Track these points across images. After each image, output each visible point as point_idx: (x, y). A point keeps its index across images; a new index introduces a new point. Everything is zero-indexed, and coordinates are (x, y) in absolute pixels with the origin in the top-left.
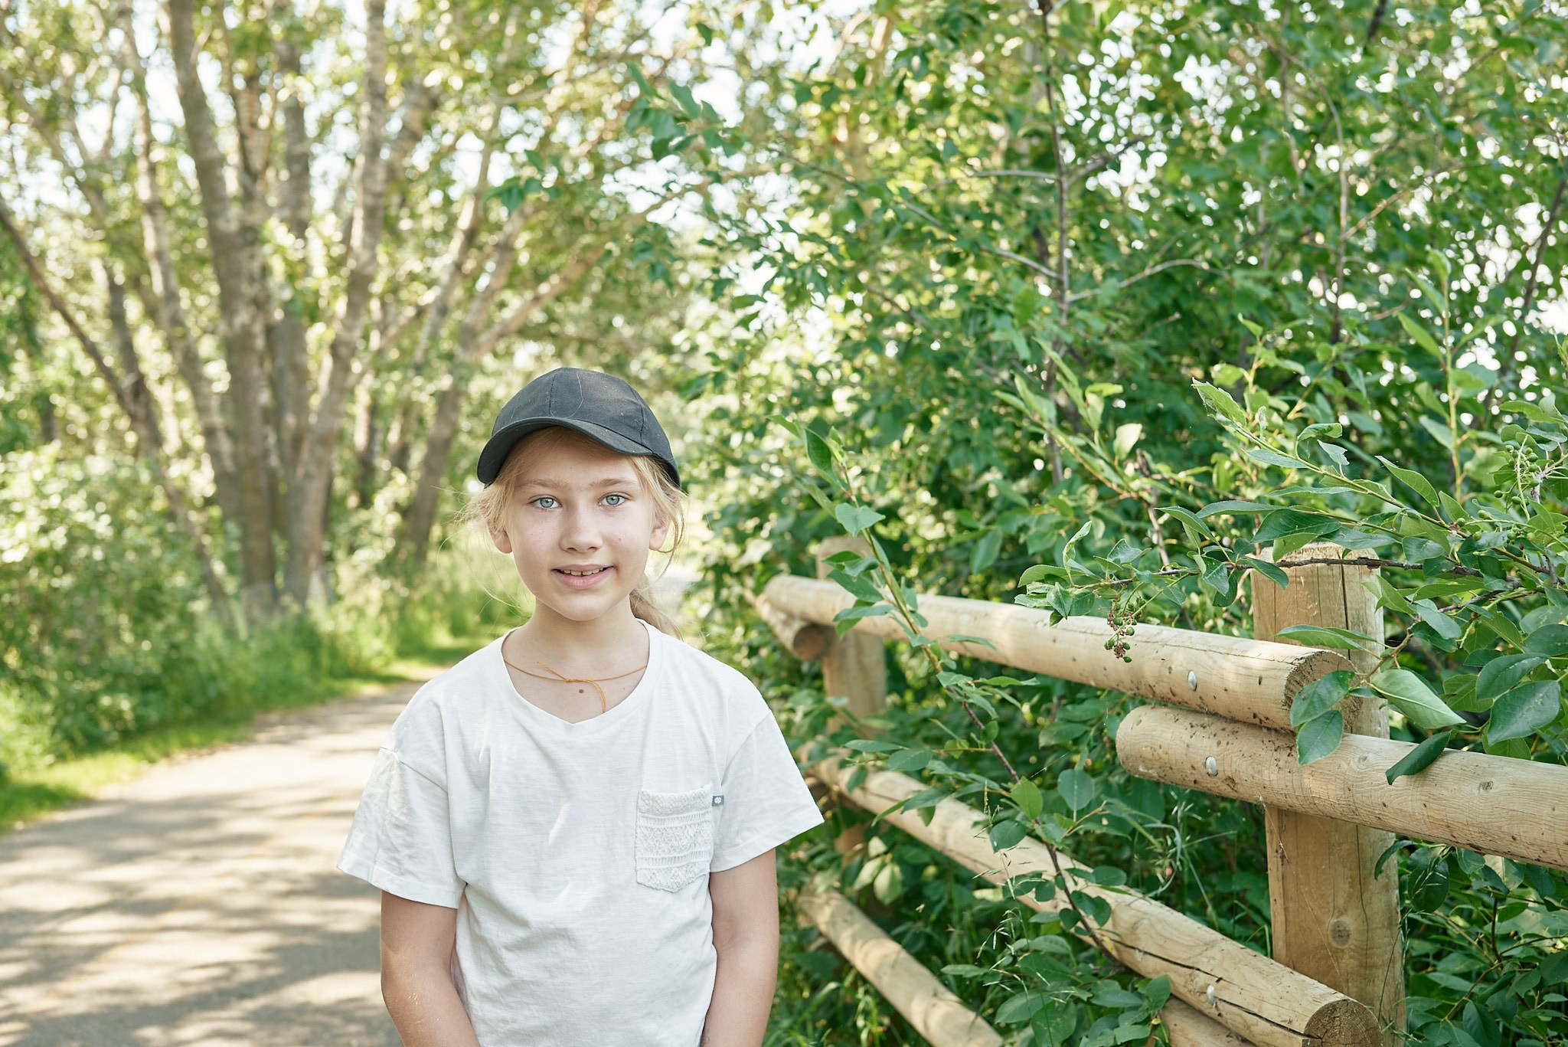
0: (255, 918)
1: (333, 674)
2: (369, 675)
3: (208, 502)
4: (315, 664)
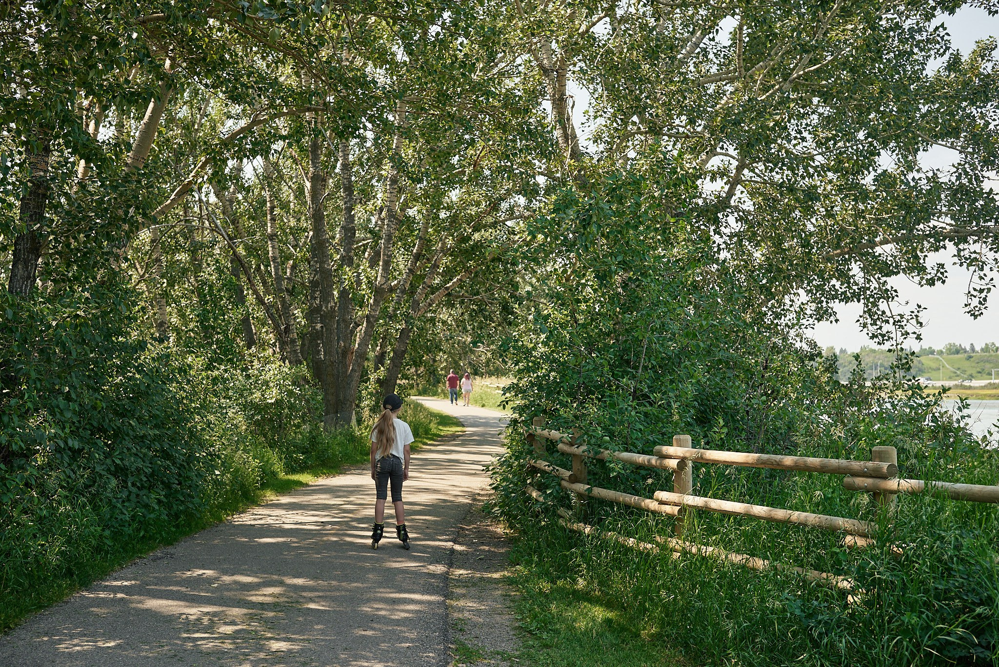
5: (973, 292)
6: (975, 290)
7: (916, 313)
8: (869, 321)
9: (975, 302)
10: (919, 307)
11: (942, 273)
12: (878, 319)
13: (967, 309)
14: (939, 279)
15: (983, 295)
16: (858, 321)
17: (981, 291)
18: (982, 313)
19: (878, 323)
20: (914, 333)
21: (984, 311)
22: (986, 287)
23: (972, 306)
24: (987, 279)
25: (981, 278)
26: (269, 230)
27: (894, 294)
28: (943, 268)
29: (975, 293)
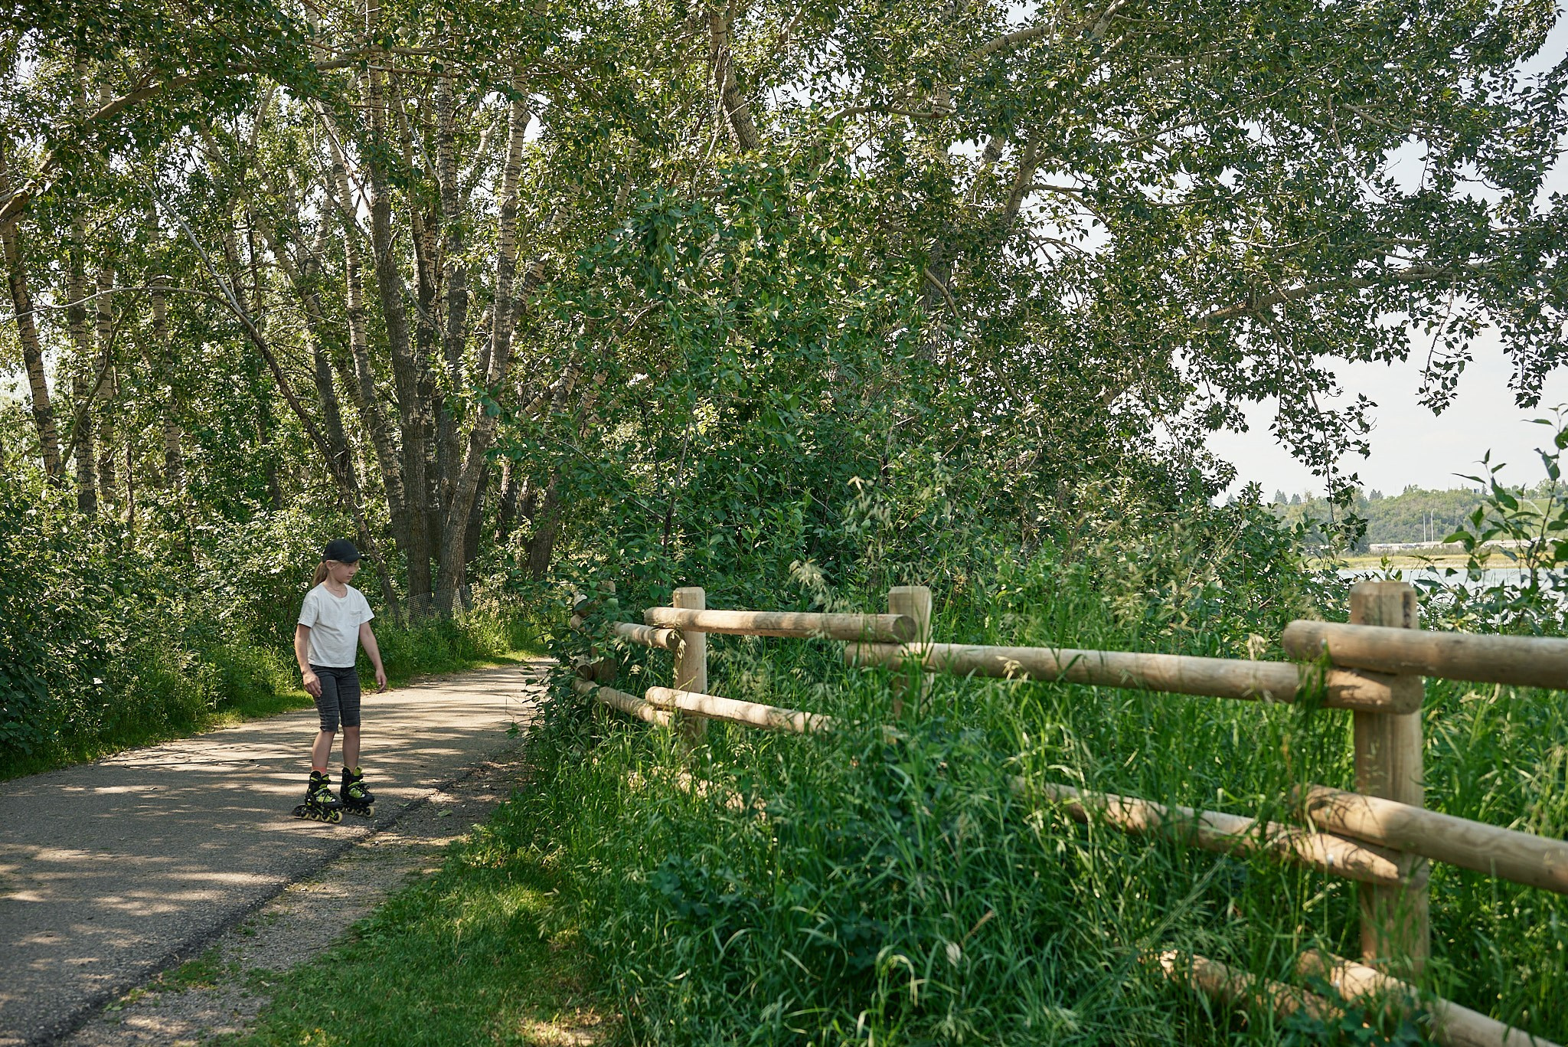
0: (402, 736)
1: (464, 656)
2: (490, 658)
3: (387, 532)
4: (453, 648)
5: (1434, 369)
6: (1437, 365)
7: (1358, 409)
8: (1290, 426)
9: (1436, 385)
10: (1363, 399)
11: (1401, 344)
12: (1304, 421)
13: (1423, 397)
14: (1397, 352)
15: (1450, 374)
16: (1274, 426)
17: (1448, 366)
18: (1447, 404)
19: (1304, 428)
20: (1358, 443)
21: (1450, 400)
22: (1456, 360)
23: (1431, 392)
24: (1458, 347)
25: (1449, 345)
26: (350, 303)
27: (1329, 380)
28: (1403, 334)
29: (1438, 371)
